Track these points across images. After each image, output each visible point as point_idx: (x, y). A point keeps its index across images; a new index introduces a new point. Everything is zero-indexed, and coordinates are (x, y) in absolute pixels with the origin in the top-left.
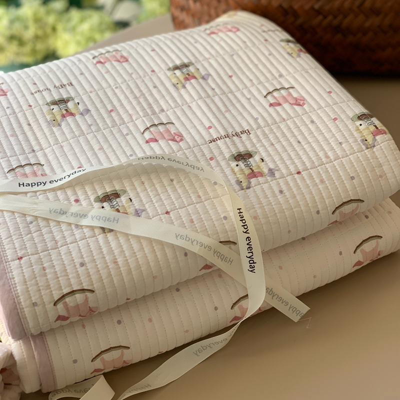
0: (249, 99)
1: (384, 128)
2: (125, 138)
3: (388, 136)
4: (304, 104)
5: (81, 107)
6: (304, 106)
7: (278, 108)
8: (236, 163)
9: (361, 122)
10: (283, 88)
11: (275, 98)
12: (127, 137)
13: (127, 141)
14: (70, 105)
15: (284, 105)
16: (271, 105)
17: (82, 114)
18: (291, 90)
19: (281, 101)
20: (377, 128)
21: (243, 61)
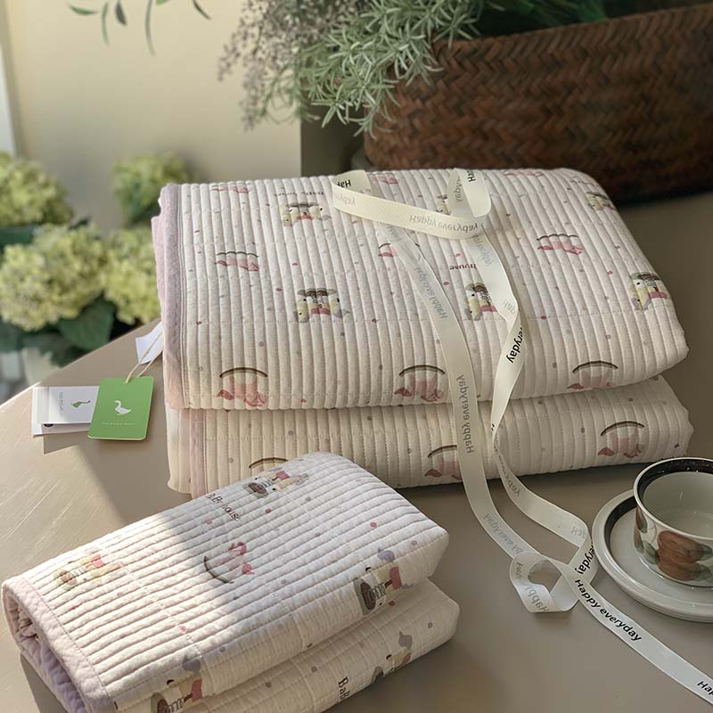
0: (518, 239)
1: (666, 292)
2: (358, 247)
3: (668, 302)
4: (580, 252)
5: (322, 213)
6: (580, 255)
7: (548, 252)
8: (473, 293)
9: (639, 281)
10: (565, 235)
11: (549, 242)
12: (361, 248)
13: (359, 251)
14: (311, 209)
15: (556, 251)
16: (541, 247)
17: (320, 219)
18: (572, 238)
19: (554, 246)
20: (657, 290)
21: (531, 203)
